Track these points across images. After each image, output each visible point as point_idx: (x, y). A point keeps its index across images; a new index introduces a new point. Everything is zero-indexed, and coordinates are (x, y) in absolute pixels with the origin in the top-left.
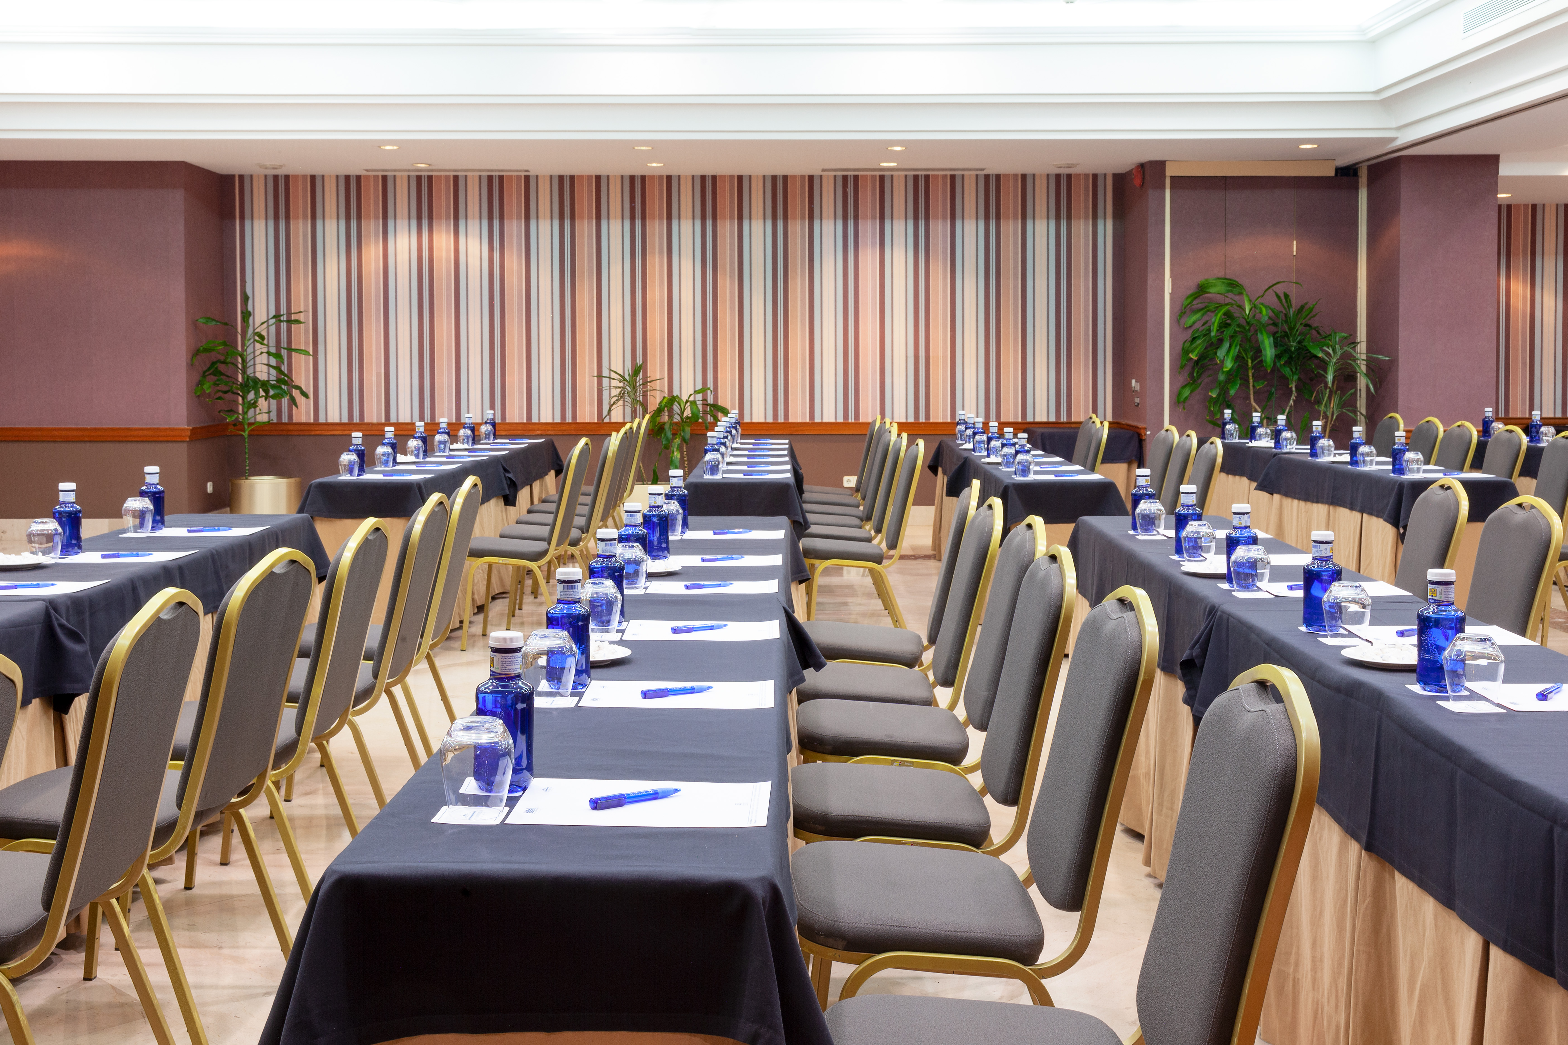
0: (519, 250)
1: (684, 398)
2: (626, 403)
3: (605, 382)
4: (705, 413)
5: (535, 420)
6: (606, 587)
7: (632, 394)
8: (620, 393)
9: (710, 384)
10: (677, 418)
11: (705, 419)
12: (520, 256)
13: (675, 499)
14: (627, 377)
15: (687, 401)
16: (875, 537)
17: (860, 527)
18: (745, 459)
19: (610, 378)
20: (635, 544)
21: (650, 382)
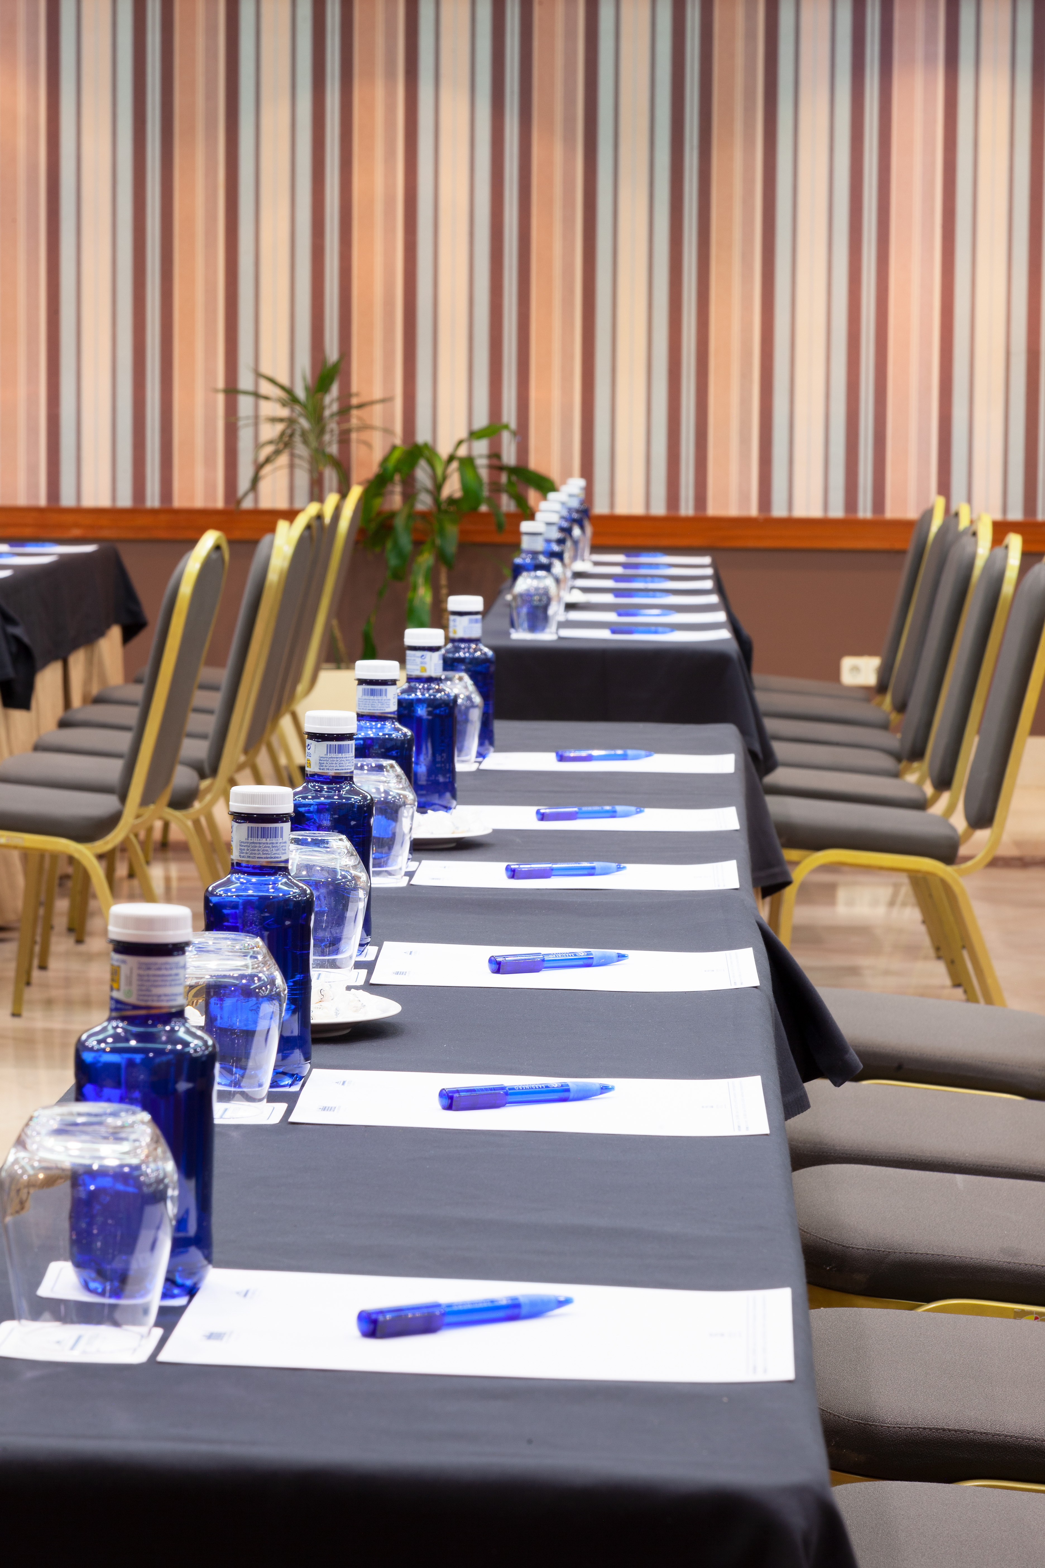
0: (32, 63)
1: (444, 449)
2: (297, 461)
3: (245, 404)
4: (496, 488)
5: (67, 500)
6: (333, 853)
7: (312, 438)
8: (282, 434)
9: (509, 415)
10: (424, 503)
11: (494, 504)
12: (32, 79)
13: (461, 671)
14: (301, 393)
15: (451, 458)
16: (935, 799)
17: (896, 775)
18: (609, 598)
19: (257, 395)
20: (386, 762)
21: (360, 406)
